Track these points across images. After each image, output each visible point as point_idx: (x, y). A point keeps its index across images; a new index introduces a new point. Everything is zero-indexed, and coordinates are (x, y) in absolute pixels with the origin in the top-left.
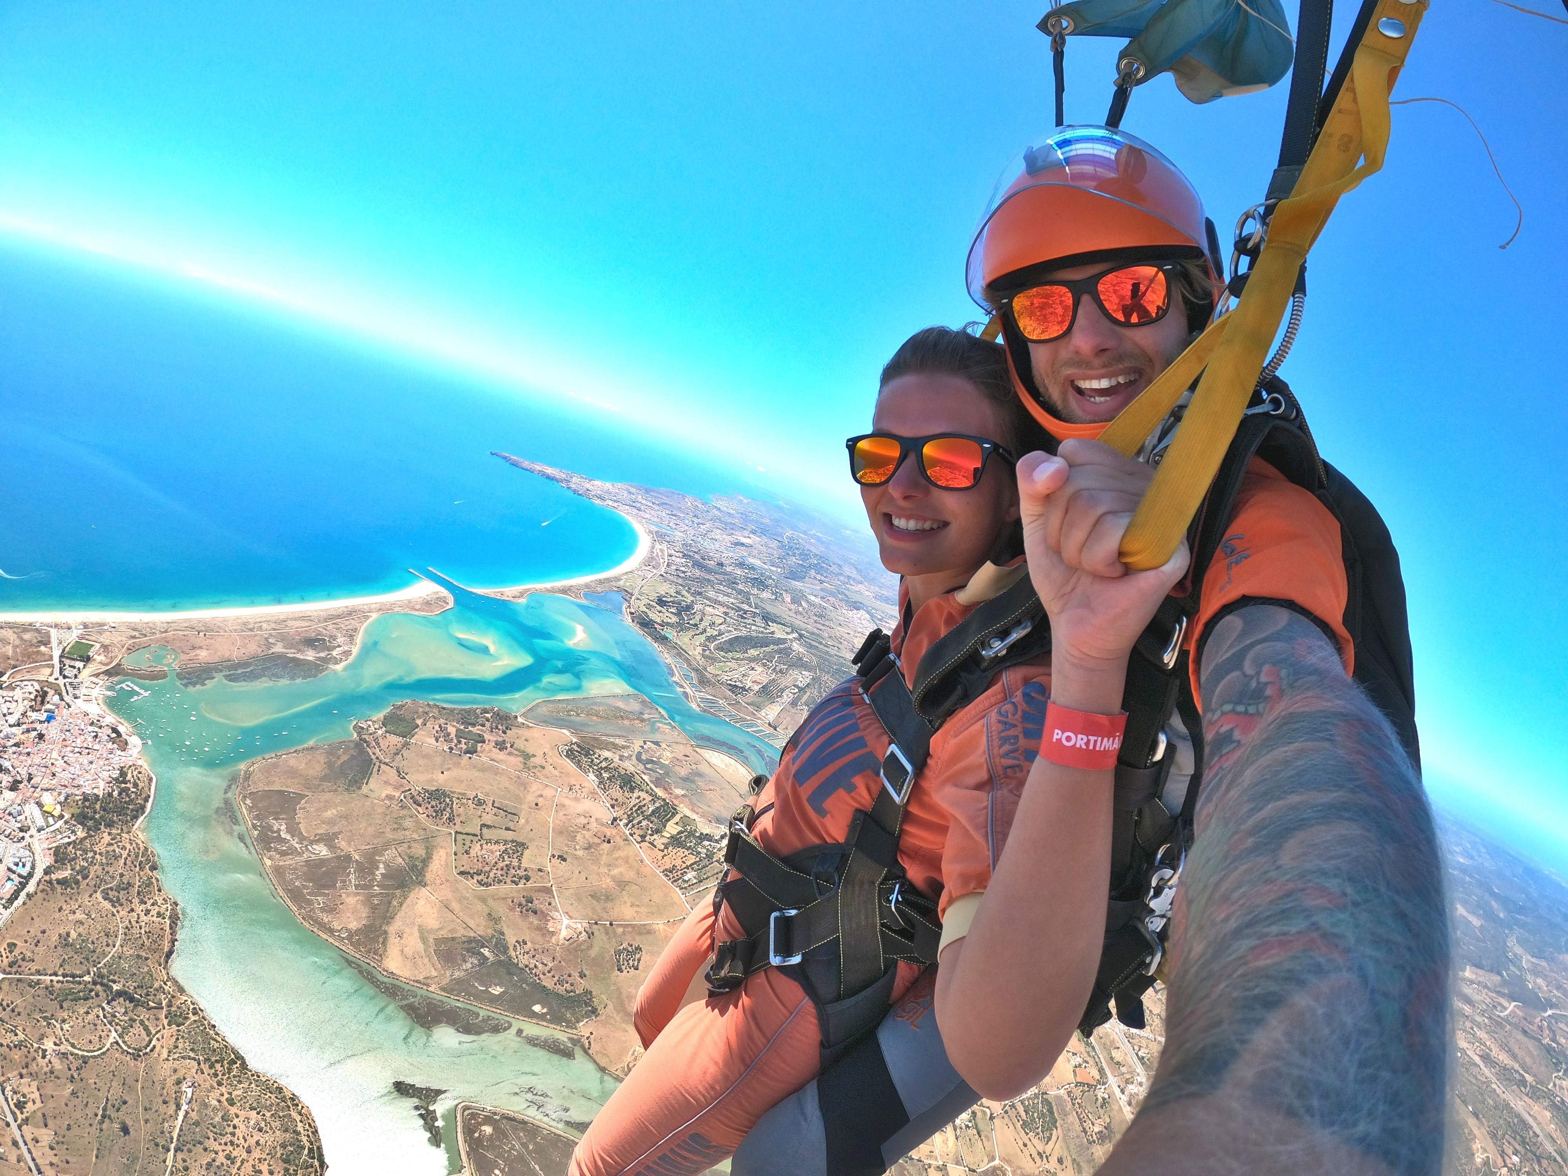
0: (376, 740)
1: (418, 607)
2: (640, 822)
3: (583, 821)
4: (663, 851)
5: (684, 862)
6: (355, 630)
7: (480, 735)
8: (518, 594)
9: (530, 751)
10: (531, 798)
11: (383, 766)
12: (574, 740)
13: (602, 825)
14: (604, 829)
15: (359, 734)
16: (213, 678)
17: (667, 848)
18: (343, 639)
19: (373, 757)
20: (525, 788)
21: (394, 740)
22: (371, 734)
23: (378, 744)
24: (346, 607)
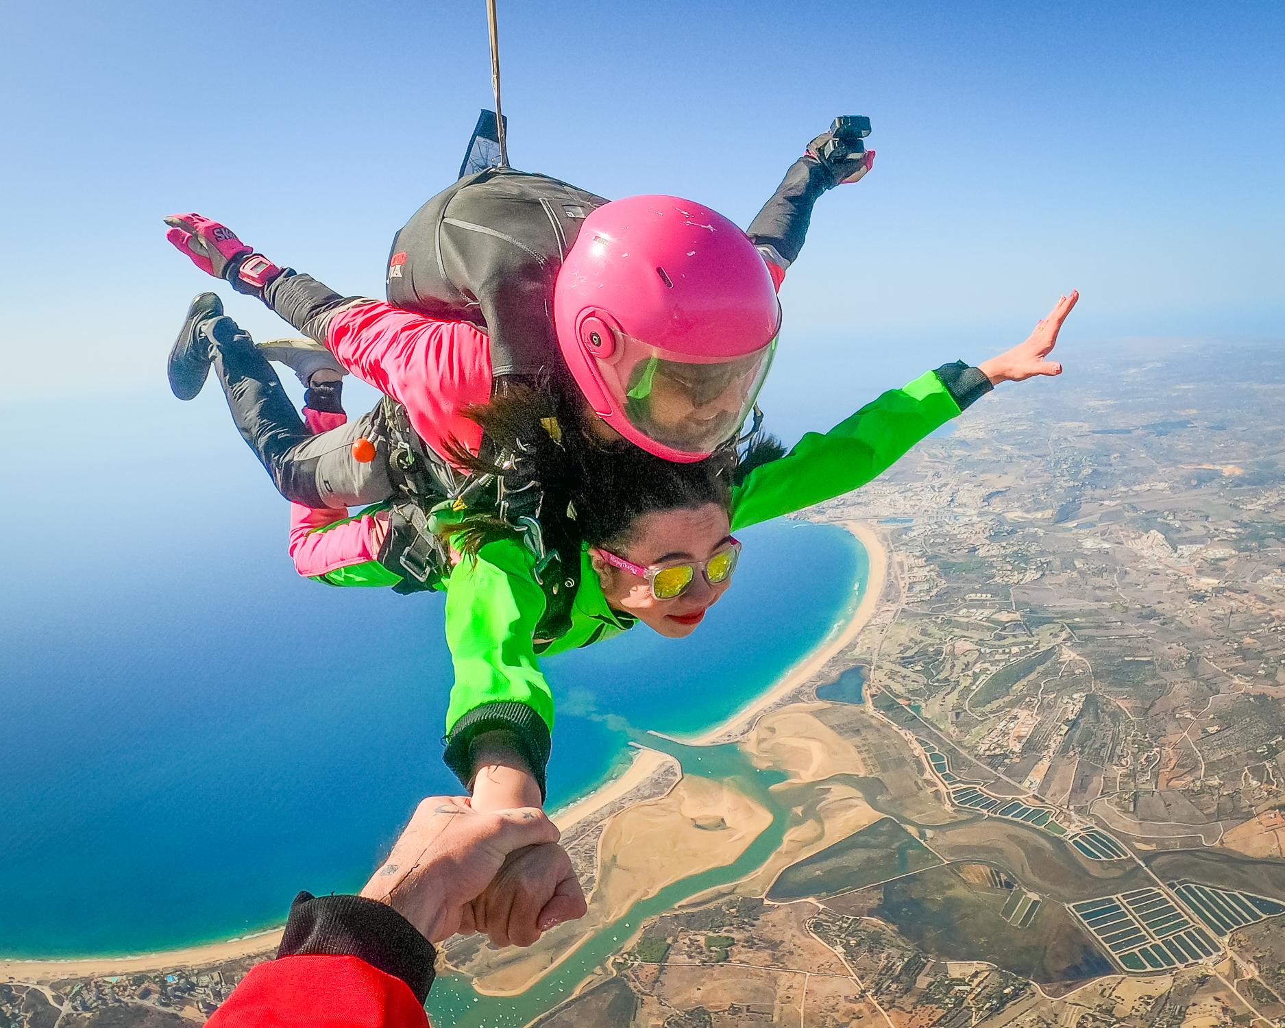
0: (634, 971)
1: (647, 793)
2: (889, 986)
3: (832, 1002)
4: (911, 1012)
5: (931, 1020)
6: (593, 848)
7: (728, 938)
8: (746, 727)
9: (778, 938)
10: (781, 992)
11: (644, 997)
12: (821, 907)
13: (851, 1001)
14: (852, 1005)
15: (619, 970)
16: (478, 950)
17: (915, 1008)
18: (584, 864)
19: (635, 990)
20: (776, 982)
21: (653, 967)
22: (629, 968)
23: (637, 977)
24: (579, 823)
